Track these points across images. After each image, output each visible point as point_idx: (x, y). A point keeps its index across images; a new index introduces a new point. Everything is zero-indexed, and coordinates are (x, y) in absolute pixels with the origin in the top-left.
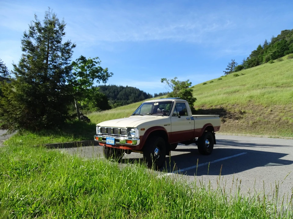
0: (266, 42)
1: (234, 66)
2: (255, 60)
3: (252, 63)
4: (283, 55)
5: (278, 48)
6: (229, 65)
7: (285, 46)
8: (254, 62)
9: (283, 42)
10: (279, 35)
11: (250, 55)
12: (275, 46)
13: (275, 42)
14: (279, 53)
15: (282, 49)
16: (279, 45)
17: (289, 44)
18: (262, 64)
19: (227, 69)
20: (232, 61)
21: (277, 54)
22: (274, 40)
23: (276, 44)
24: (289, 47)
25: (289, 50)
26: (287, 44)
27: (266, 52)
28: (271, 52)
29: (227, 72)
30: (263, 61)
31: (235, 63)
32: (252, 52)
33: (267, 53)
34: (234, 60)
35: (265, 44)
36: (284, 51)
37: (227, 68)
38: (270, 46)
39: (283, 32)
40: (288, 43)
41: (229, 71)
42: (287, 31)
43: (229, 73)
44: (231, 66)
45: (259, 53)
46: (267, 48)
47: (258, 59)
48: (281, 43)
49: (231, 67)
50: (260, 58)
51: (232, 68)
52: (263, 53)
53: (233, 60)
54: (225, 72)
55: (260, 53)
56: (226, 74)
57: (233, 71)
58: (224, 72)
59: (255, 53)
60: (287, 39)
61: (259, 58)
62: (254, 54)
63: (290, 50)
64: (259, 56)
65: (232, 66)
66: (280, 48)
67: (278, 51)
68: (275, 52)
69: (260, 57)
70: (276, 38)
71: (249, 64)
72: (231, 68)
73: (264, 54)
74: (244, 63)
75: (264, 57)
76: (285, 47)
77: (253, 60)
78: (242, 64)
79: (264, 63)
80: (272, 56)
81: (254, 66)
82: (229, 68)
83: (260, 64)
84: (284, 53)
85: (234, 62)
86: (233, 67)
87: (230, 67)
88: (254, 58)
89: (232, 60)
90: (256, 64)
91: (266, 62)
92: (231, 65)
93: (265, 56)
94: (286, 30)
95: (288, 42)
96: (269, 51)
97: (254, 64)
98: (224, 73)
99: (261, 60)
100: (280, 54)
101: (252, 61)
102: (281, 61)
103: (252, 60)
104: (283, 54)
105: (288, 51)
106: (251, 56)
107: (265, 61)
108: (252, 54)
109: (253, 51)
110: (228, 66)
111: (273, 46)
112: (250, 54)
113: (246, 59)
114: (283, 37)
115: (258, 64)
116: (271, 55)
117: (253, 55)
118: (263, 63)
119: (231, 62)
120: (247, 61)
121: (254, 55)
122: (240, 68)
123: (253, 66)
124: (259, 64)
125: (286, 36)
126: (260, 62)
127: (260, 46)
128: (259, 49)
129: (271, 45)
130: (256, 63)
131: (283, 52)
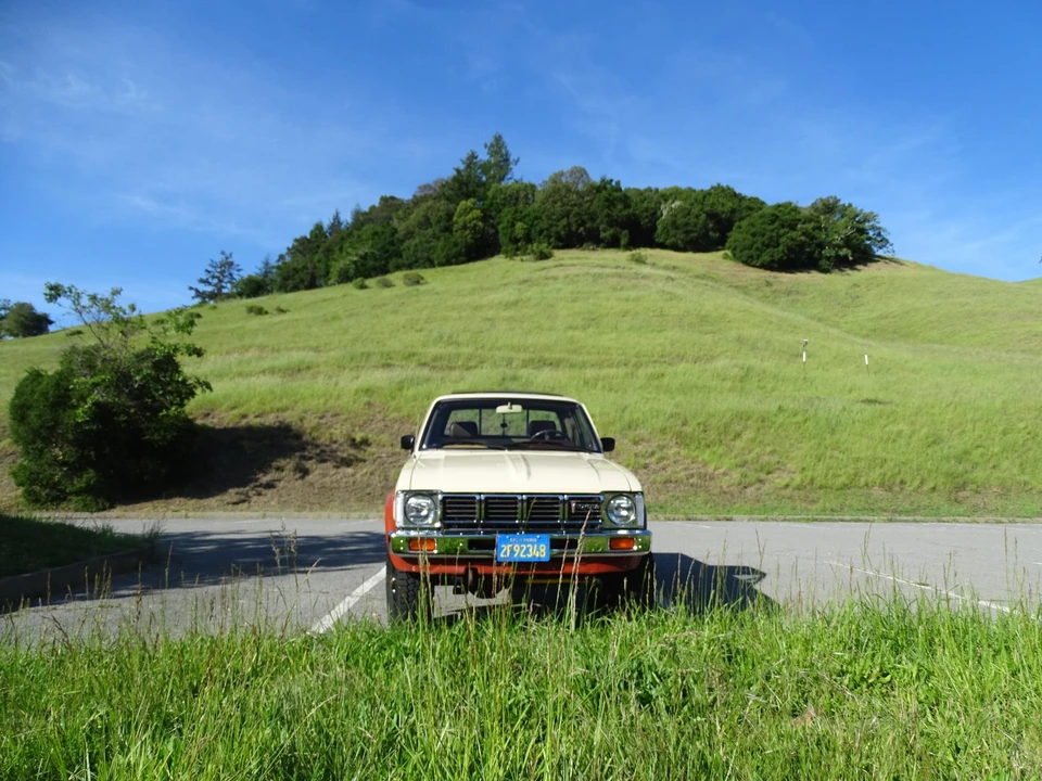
0: (337, 218)
1: (231, 274)
2: (305, 267)
3: (296, 276)
4: (384, 271)
5: (372, 246)
6: (210, 269)
7: (392, 243)
8: (301, 275)
9: (388, 231)
10: (373, 208)
11: (288, 249)
12: (364, 237)
13: (363, 224)
14: (376, 260)
15: (384, 250)
16: (376, 237)
17: (402, 241)
18: (327, 285)
19: (202, 281)
20: (223, 257)
21: (371, 263)
22: (361, 219)
23: (368, 229)
24: (402, 248)
25: (401, 256)
26: (398, 239)
27: (341, 249)
28: (354, 253)
29: (204, 292)
30: (331, 275)
31: (232, 264)
32: (296, 240)
33: (344, 254)
34: (231, 254)
35: (333, 225)
36: (390, 257)
37: (204, 278)
38: (350, 234)
39: (384, 199)
40: (401, 238)
41: (209, 289)
42: (397, 202)
43: (212, 296)
44: (217, 274)
45: (318, 247)
46: (343, 239)
47: (315, 267)
48: (383, 233)
49: (218, 278)
50: (321, 266)
51: (220, 281)
52: (329, 251)
53: (228, 253)
54: (197, 291)
55: (320, 251)
56: (198, 300)
57: (224, 291)
58: (191, 288)
59: (304, 246)
60: (395, 223)
61: (318, 265)
62: (301, 248)
63: (404, 257)
64: (316, 257)
65: (222, 273)
66: (380, 246)
67: (373, 253)
68: (366, 254)
69: (319, 261)
70: (366, 214)
71: (285, 279)
72: (216, 281)
73: (335, 256)
74: (266, 272)
75: (334, 263)
76: (392, 248)
77: (300, 266)
78: (258, 271)
79: (331, 285)
80: (357, 266)
81: (301, 286)
82: (210, 280)
83: (321, 286)
84: (388, 263)
85: (230, 260)
86: (226, 280)
87: (213, 277)
88: (301, 261)
89: (223, 253)
90: (306, 283)
91: (339, 283)
92: (219, 270)
93: (335, 260)
94: (393, 198)
95: (401, 234)
96: (350, 250)
97: (302, 281)
98: (193, 293)
99: (322, 272)
100: (377, 264)
101: (296, 270)
102: (388, 285)
103: (295, 265)
104: (386, 265)
105: (400, 260)
106: (293, 251)
107: (337, 278)
108: (294, 247)
109: (298, 237)
110: (207, 271)
111: (359, 237)
112: (290, 246)
113: (277, 258)
114: (385, 214)
115: (312, 285)
116: (355, 262)
117: (298, 250)
118: (330, 282)
119: (219, 259)
120: (278, 268)
121: (301, 252)
122: (255, 287)
123: (296, 288)
124: (318, 283)
125: (394, 215)
126: (321, 276)
127: (319, 227)
128: (316, 236)
129: (356, 233)
130: (307, 279)
131: (387, 260)
